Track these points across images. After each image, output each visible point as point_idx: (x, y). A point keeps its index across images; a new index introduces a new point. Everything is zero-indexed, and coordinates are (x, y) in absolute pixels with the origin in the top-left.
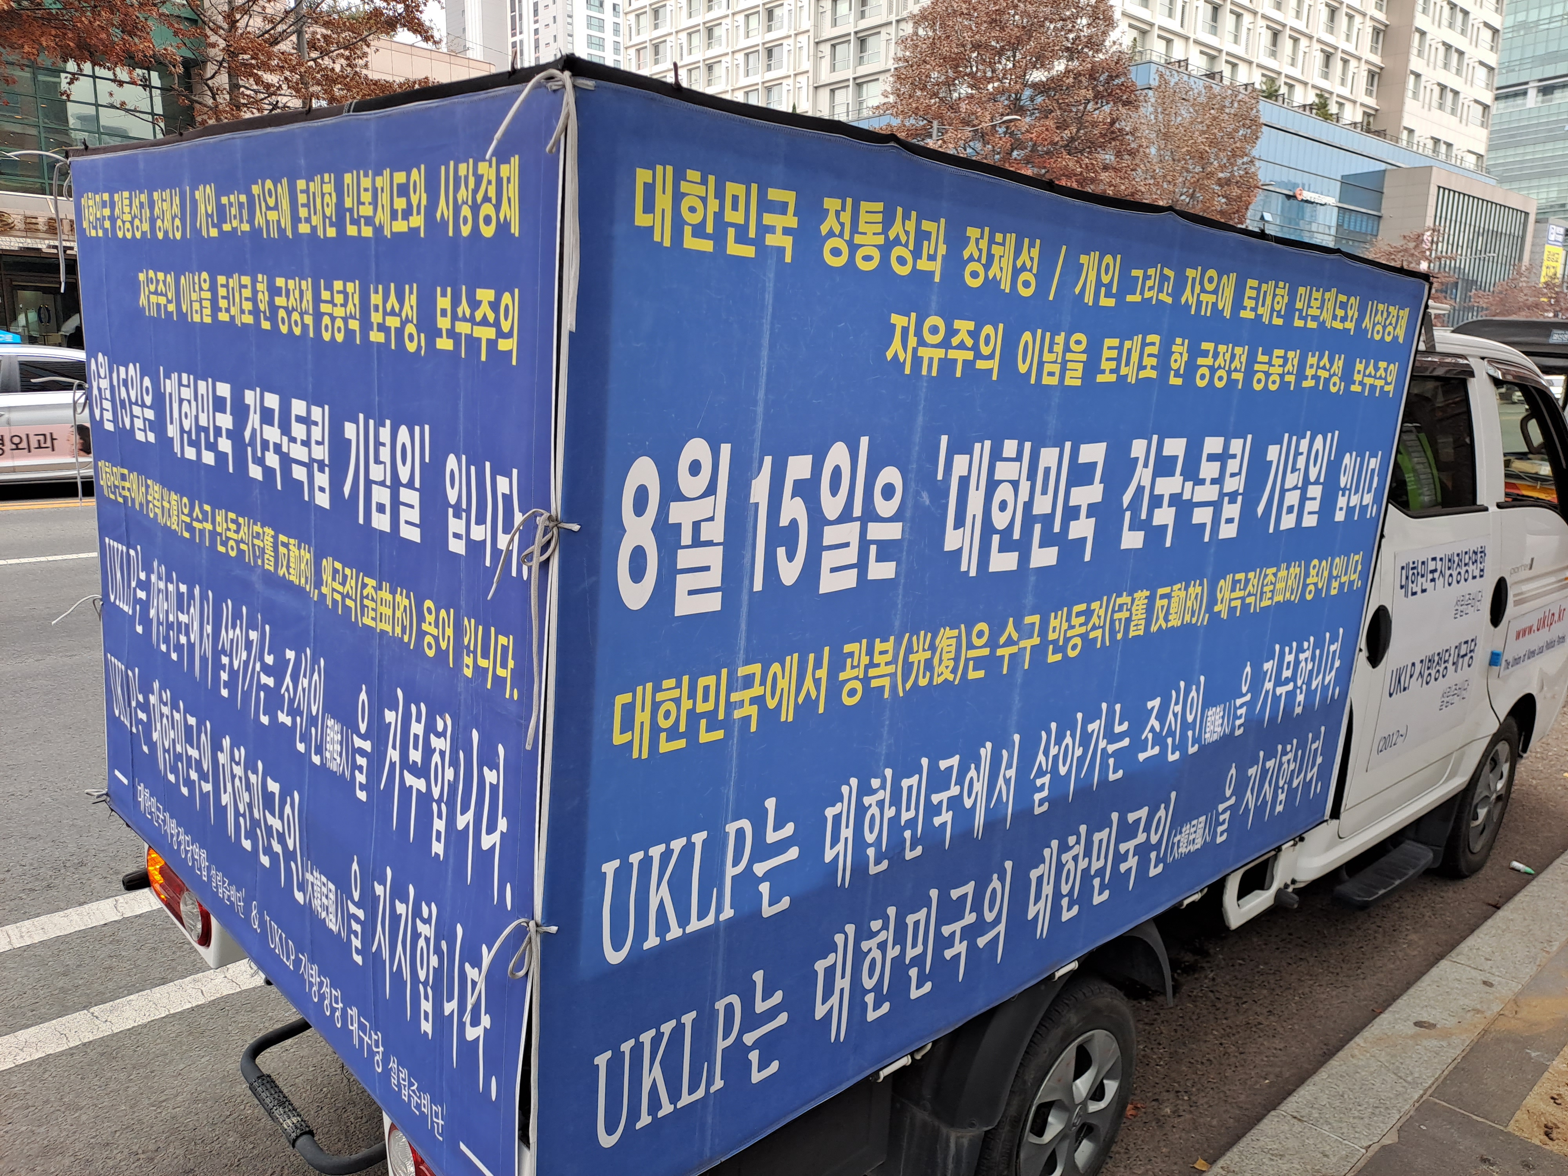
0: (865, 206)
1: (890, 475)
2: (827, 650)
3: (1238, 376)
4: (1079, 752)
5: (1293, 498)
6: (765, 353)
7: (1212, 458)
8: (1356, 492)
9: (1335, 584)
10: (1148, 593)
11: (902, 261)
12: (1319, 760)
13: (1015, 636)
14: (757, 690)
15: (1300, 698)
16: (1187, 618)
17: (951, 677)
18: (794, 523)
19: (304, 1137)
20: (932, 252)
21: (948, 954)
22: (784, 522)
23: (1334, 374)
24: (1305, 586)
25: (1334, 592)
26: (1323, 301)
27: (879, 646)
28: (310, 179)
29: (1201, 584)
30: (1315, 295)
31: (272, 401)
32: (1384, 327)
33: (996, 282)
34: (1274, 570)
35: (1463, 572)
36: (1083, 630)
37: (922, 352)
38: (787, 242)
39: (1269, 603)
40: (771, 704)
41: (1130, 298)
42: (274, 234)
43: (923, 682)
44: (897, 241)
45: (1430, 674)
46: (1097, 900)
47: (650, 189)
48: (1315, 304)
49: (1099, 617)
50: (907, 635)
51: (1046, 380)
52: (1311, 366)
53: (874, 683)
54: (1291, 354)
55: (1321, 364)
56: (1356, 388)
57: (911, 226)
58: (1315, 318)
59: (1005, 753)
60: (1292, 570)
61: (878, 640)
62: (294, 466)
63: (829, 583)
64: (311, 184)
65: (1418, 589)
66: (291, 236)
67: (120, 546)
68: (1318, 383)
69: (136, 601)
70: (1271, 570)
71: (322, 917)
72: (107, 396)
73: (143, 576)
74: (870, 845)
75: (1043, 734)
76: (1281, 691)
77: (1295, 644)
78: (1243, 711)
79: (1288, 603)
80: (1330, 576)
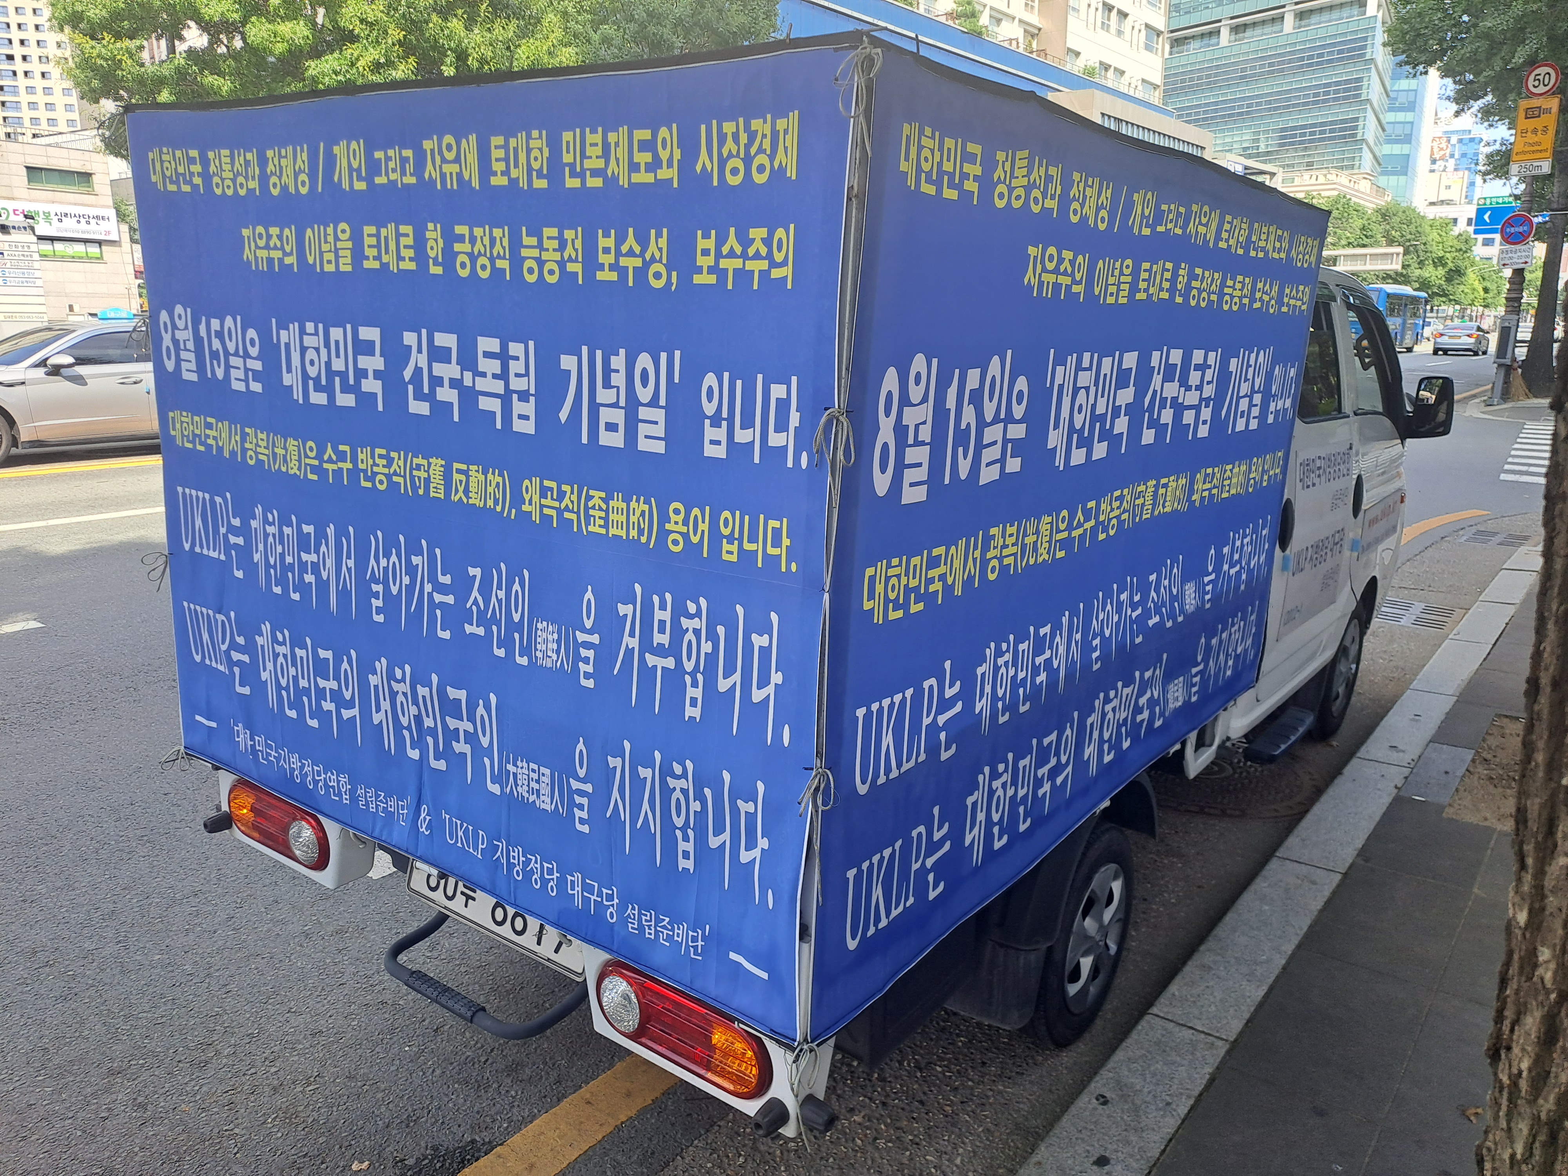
0: (1018, 153)
1: (1021, 383)
2: (981, 532)
3: (1214, 298)
4: (1116, 618)
5: (1244, 404)
7: (1196, 367)
8: (1281, 399)
9: (1266, 477)
10: (1155, 483)
11: (1036, 200)
12: (1253, 631)
13: (1082, 520)
14: (942, 569)
15: (1244, 577)
16: (1178, 502)
17: (1047, 557)
18: (969, 424)
19: (481, 1013)
20: (1053, 192)
21: (1040, 793)
22: (963, 425)
23: (1272, 298)
24: (1249, 480)
25: (1265, 484)
26: (1266, 234)
27: (1009, 530)
28: (509, 134)
29: (1186, 477)
30: (1265, 229)
31: (447, 340)
32: (1304, 256)
33: (1086, 218)
35: (1337, 470)
36: (1118, 512)
37: (1044, 277)
38: (975, 187)
39: (1227, 495)
40: (950, 580)
41: (1159, 229)
42: (454, 185)
43: (1032, 561)
44: (1034, 184)
45: (1317, 558)
46: (1126, 745)
47: (908, 141)
48: (1264, 237)
49: (1127, 503)
50: (1024, 521)
51: (1109, 299)
52: (1259, 291)
53: (1006, 562)
54: (1247, 280)
55: (1265, 289)
56: (1285, 309)
57: (1042, 171)
58: (1263, 249)
59: (1075, 619)
60: (1241, 466)
61: (1008, 525)
62: (481, 398)
63: (985, 476)
64: (510, 140)
65: (1310, 483)
66: (477, 188)
67: (200, 494)
68: (1262, 305)
69: (228, 547)
70: (1229, 467)
71: (530, 801)
72: (188, 347)
73: (236, 522)
74: (1000, 699)
75: (1096, 602)
76: (1233, 572)
77: (1241, 531)
78: (1210, 587)
79: (1238, 495)
80: (1263, 471)
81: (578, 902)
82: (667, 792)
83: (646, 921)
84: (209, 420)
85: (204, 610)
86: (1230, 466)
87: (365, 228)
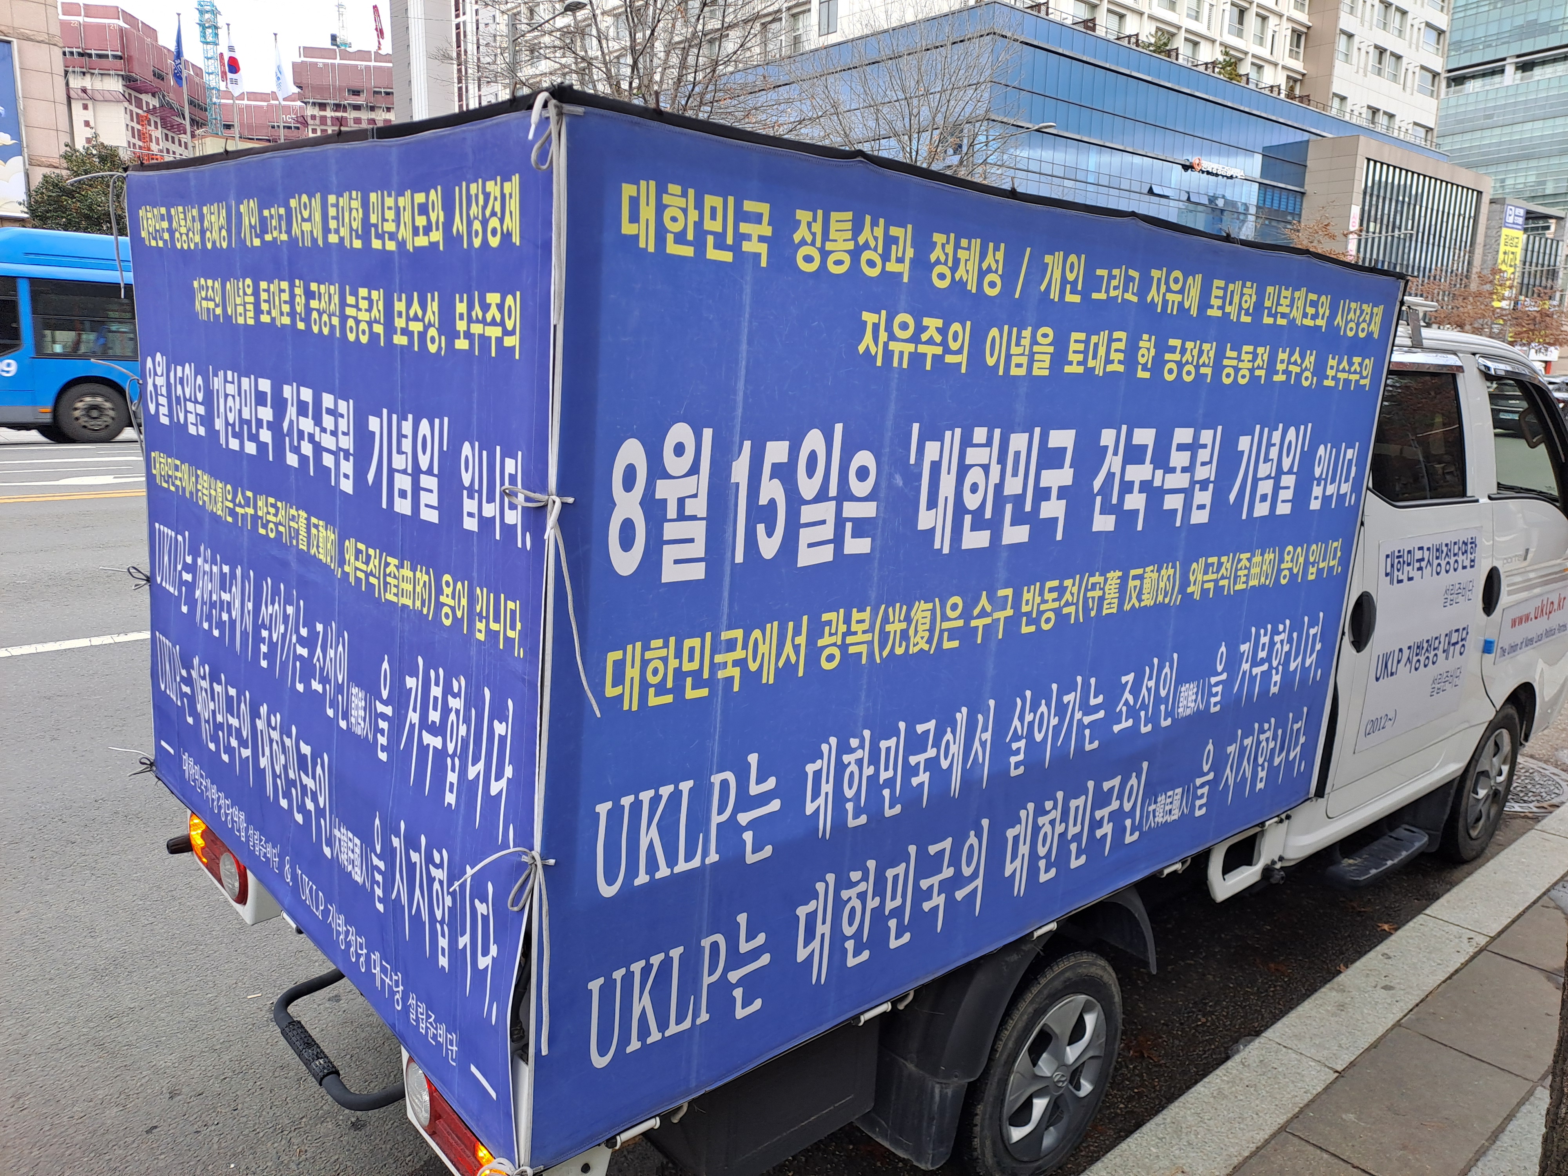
0: (834, 216)
1: (864, 458)
2: (805, 618)
3: (1206, 371)
4: (1054, 721)
5: (1265, 487)
6: (744, 347)
7: (1181, 447)
8: (1333, 481)
9: (1313, 570)
10: (1120, 574)
11: (871, 264)
12: (1302, 740)
13: (989, 608)
14: (739, 653)
15: (1276, 678)
16: (1160, 598)
17: (926, 647)
18: (773, 502)
20: (900, 255)
21: (927, 906)
22: (763, 501)
23: (1306, 369)
24: (1280, 571)
25: (1311, 577)
26: (1293, 300)
27: (856, 615)
28: (340, 195)
29: (1174, 567)
30: (1284, 293)
31: (307, 394)
32: (1357, 325)
33: (962, 284)
34: (1248, 555)
35: (1452, 562)
36: (1056, 605)
37: (893, 346)
38: (763, 249)
39: (1244, 586)
40: (753, 667)
41: (1095, 296)
42: (308, 243)
43: (899, 651)
44: (866, 246)
45: (1419, 661)
46: (1074, 864)
47: (634, 202)
48: (1285, 302)
49: (1072, 594)
50: (883, 606)
51: (1014, 371)
52: (1282, 361)
53: (852, 650)
54: (1260, 350)
55: (1293, 360)
56: (1329, 383)
57: (879, 231)
58: (1283, 315)
59: (980, 718)
60: (1266, 556)
61: (855, 610)
62: (325, 454)
63: (806, 558)
64: (341, 199)
65: (1404, 577)
66: (322, 246)
67: (170, 533)
68: (1289, 377)
69: (181, 583)
70: (1245, 556)
71: (349, 870)
72: (162, 394)
73: (188, 559)
74: (849, 800)
75: (1019, 701)
76: (1257, 671)
77: (1269, 626)
78: (1219, 689)
79: (1263, 587)
80: (1307, 562)
82: (431, 881)
84: (176, 463)
85: (167, 642)
87: (260, 283)
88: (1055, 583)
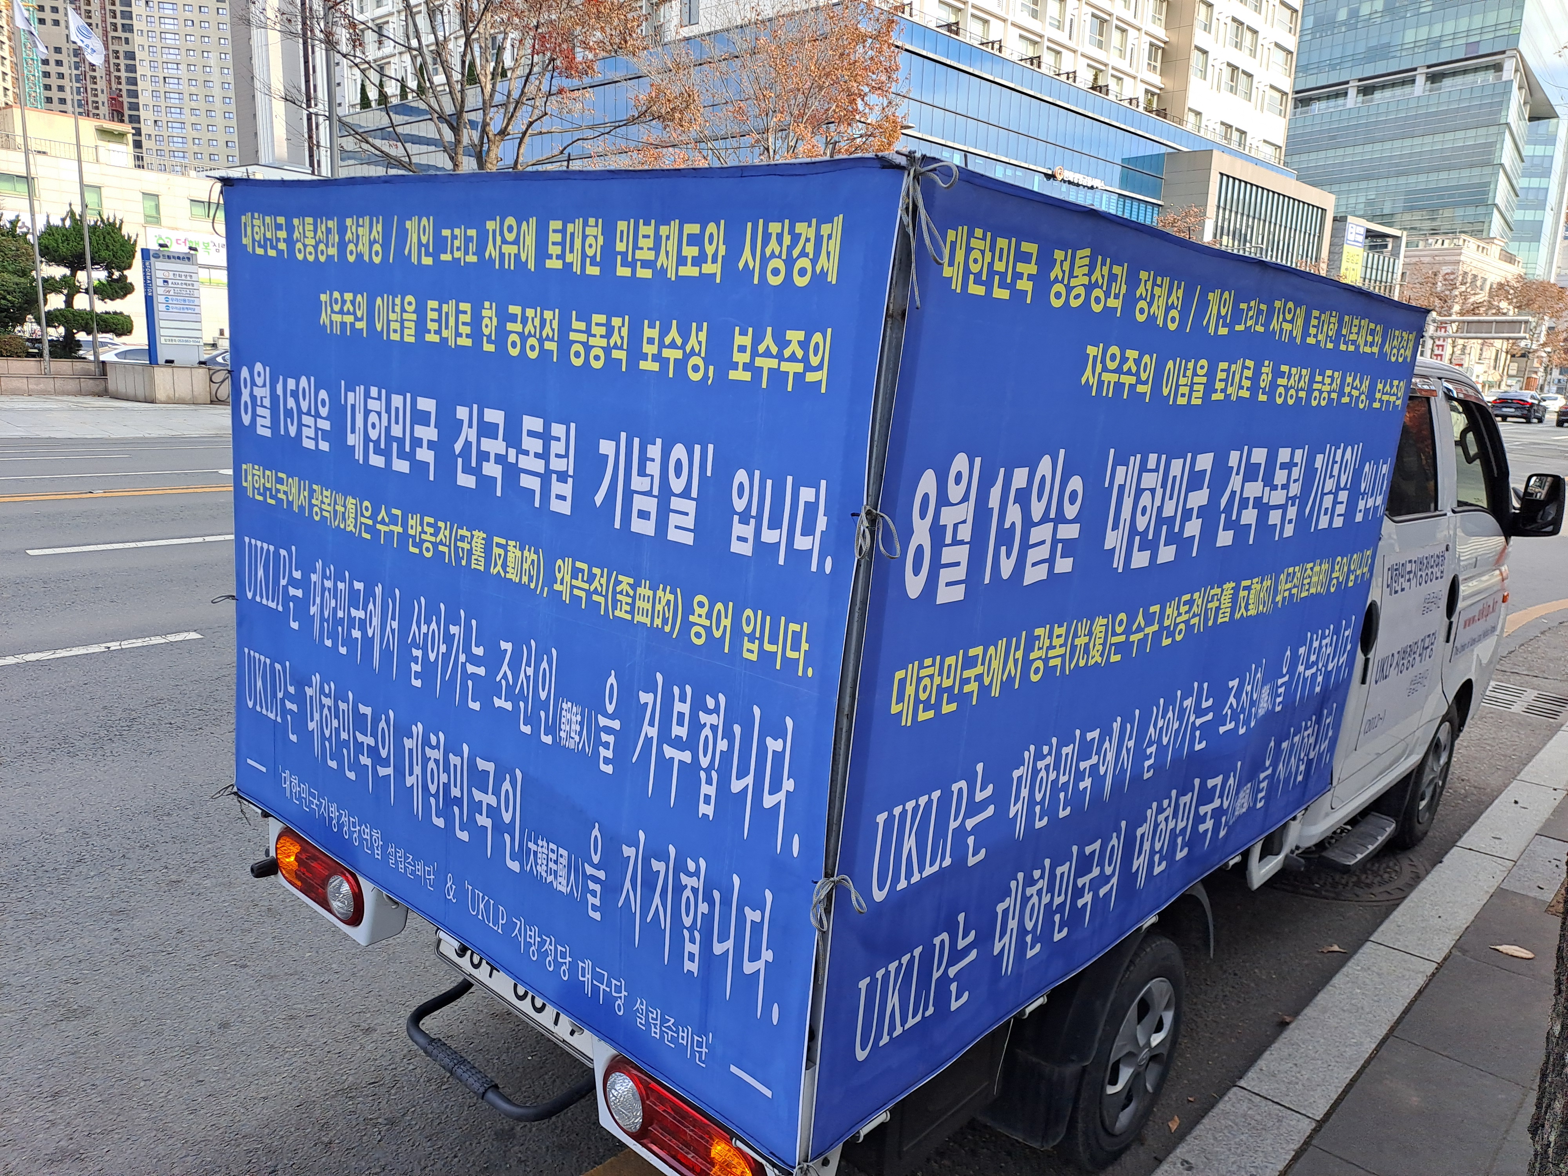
0: (1078, 253)
1: (1076, 483)
2: (1024, 633)
3: (1302, 394)
4: (1176, 726)
5: (1328, 503)
7: (1282, 466)
8: (1372, 495)
9: (1351, 578)
10: (1234, 585)
11: (1098, 299)
12: (1332, 735)
13: (1143, 624)
14: (979, 669)
15: (1320, 678)
16: (1260, 608)
17: (1100, 660)
18: (1013, 524)
20: (1117, 292)
21: (1080, 903)
22: (1007, 525)
23: (1363, 393)
24: (1331, 579)
25: (1351, 584)
26: (1359, 328)
27: (1057, 631)
28: (567, 220)
29: (1271, 578)
30: (1356, 322)
31: (495, 416)
32: (1399, 351)
33: (1154, 318)
35: (1429, 573)
36: (1185, 617)
37: (1106, 377)
38: (1029, 287)
39: (1306, 594)
40: (987, 682)
41: (1237, 327)
42: (511, 266)
43: (1082, 663)
44: (1096, 284)
45: (1403, 664)
46: (1179, 856)
47: (953, 246)
48: (1354, 331)
49: (1198, 606)
50: (1075, 621)
51: (1179, 401)
52: (1348, 385)
53: (1052, 663)
54: (1336, 374)
55: (1355, 384)
56: (1376, 405)
57: (1106, 270)
58: (1354, 343)
59: (1129, 726)
60: (1323, 565)
61: (1056, 625)
63: (1031, 576)
64: (567, 225)
65: (1399, 588)
66: (533, 270)
67: (265, 546)
68: (1351, 400)
69: (287, 598)
71: (548, 881)
72: (264, 404)
73: (297, 575)
74: (1038, 803)
75: (1155, 709)
76: (1309, 673)
77: (1320, 632)
78: (1281, 690)
79: (1318, 594)
80: (1349, 571)
81: (588, 989)
82: (679, 888)
83: (653, 1018)
84: (280, 475)
85: (262, 658)
86: (1311, 565)
87: (429, 302)
88: (1186, 597)
